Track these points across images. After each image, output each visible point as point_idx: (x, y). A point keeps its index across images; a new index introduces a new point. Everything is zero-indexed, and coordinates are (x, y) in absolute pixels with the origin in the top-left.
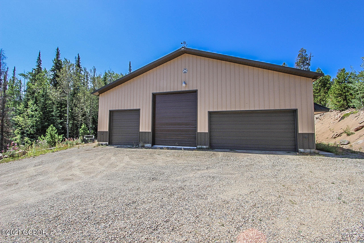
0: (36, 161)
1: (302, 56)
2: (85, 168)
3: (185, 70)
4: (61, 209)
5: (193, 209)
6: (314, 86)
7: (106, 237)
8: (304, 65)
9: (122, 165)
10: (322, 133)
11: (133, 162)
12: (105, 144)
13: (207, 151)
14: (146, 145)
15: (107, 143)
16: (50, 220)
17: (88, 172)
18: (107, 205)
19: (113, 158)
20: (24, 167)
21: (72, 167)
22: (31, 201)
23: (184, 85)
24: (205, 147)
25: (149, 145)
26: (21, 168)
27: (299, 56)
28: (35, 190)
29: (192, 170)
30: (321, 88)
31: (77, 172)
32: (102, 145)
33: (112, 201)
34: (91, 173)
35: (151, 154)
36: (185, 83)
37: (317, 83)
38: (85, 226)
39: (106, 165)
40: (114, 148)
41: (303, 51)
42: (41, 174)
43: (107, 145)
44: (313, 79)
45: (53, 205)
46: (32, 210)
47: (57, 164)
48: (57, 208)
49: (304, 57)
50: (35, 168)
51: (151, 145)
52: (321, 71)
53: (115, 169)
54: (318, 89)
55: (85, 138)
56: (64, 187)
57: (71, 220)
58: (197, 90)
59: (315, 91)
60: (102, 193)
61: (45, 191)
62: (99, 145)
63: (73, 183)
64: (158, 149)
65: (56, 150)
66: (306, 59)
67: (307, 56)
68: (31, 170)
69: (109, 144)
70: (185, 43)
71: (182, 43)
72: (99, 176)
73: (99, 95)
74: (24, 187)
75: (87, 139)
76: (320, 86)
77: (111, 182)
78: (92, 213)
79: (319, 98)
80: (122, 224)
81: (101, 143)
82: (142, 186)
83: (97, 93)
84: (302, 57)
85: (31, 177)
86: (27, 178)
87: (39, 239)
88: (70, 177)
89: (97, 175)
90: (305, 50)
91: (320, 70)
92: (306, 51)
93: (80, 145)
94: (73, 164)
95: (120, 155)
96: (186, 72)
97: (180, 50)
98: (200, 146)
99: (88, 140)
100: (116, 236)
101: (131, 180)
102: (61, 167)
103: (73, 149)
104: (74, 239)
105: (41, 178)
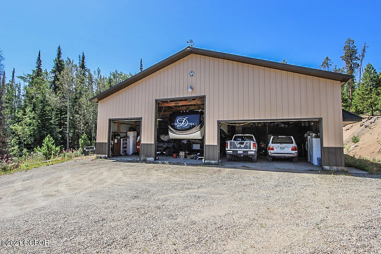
0: (26, 175)
1: (348, 48)
2: (72, 184)
3: (192, 72)
4: (34, 224)
5: (157, 228)
6: (363, 86)
7: (63, 249)
8: (351, 60)
9: (111, 181)
10: (368, 146)
11: (125, 179)
12: (104, 157)
13: (214, 167)
14: (148, 159)
15: (107, 156)
16: (21, 233)
17: (73, 188)
18: (77, 222)
19: (106, 173)
20: (13, 182)
21: (60, 182)
22: (9, 216)
23: (190, 90)
24: (213, 162)
25: (152, 159)
26: (9, 183)
27: (345, 48)
28: (16, 205)
29: (182, 189)
30: (373, 88)
31: (62, 188)
32: (101, 158)
33: (83, 218)
34: (76, 189)
35: (148, 169)
36: (191, 88)
37: (367, 82)
38: (49, 239)
39: (95, 181)
40: (113, 161)
41: (350, 41)
42: (26, 189)
43: (105, 158)
44: (342, 81)
45: (28, 219)
46: (8, 224)
47: (46, 179)
48: (30, 223)
49: (352, 49)
50: (23, 183)
51: (153, 159)
52: (373, 67)
53: (103, 186)
54: (369, 89)
55: (85, 149)
56: (44, 204)
57: (39, 234)
58: (205, 96)
59: (364, 92)
60: (77, 210)
61: (25, 206)
62: (97, 158)
63: (54, 199)
64: (160, 164)
65: (51, 163)
66: (354, 52)
67: (356, 48)
68: (18, 185)
69: (109, 157)
70: (191, 41)
71: (188, 42)
72: (83, 193)
73: (98, 102)
74: (6, 202)
75: (87, 150)
76: (371, 86)
77: (92, 199)
78: (61, 228)
79: (369, 101)
80: (82, 239)
81: (100, 155)
82: (119, 205)
83: (96, 100)
84: (350, 49)
85: (17, 192)
86: (12, 193)
87: (6, 248)
88: (54, 193)
89: (81, 191)
90: (352, 41)
91: (372, 65)
92: (354, 42)
93: (79, 158)
94: (61, 180)
95: (114, 170)
96: (193, 75)
97: (186, 51)
98: (208, 161)
99: (89, 151)
100: (72, 249)
101: (113, 198)
102: (49, 183)
103: (69, 162)
104: (35, 250)
105: (25, 193)
